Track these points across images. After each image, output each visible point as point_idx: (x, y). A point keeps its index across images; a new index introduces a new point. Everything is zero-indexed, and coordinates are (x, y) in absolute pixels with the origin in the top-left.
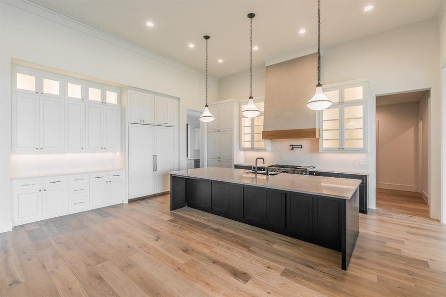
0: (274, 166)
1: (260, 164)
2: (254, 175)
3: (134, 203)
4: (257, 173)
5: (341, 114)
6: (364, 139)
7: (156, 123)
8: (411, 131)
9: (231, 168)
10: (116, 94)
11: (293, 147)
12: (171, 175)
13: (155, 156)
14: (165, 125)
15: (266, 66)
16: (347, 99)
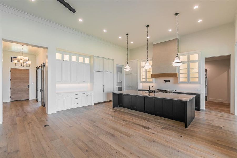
0: (157, 90)
1: (151, 89)
2: (149, 93)
3: (96, 105)
4: (150, 92)
5: (188, 66)
6: (199, 77)
7: (104, 71)
8: (226, 73)
9: (136, 90)
10: (89, 59)
11: (165, 81)
12: (113, 93)
13: (104, 85)
14: (108, 72)
15: (153, 44)
16: (191, 59)
